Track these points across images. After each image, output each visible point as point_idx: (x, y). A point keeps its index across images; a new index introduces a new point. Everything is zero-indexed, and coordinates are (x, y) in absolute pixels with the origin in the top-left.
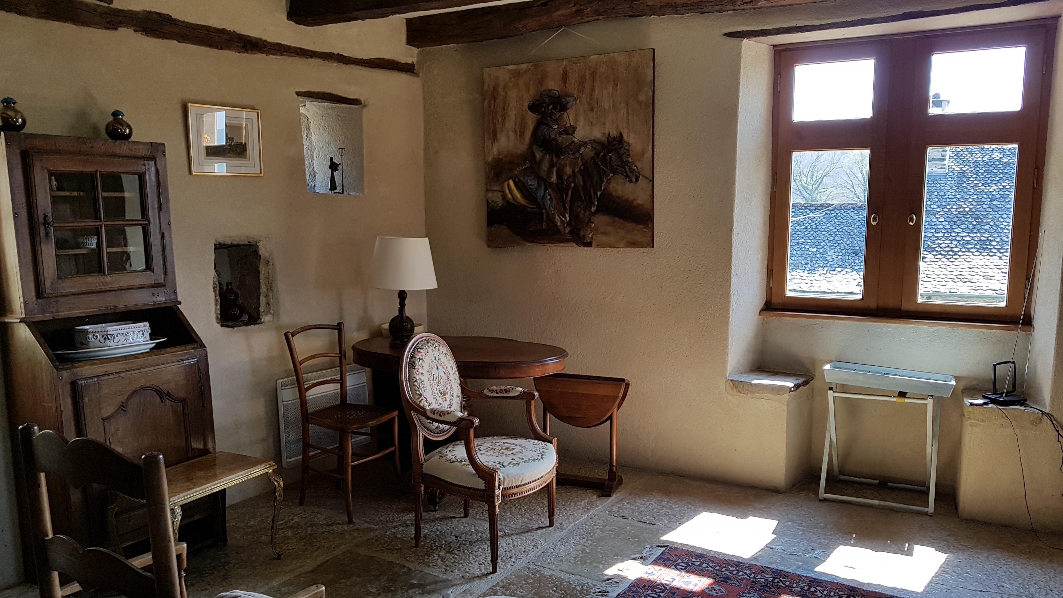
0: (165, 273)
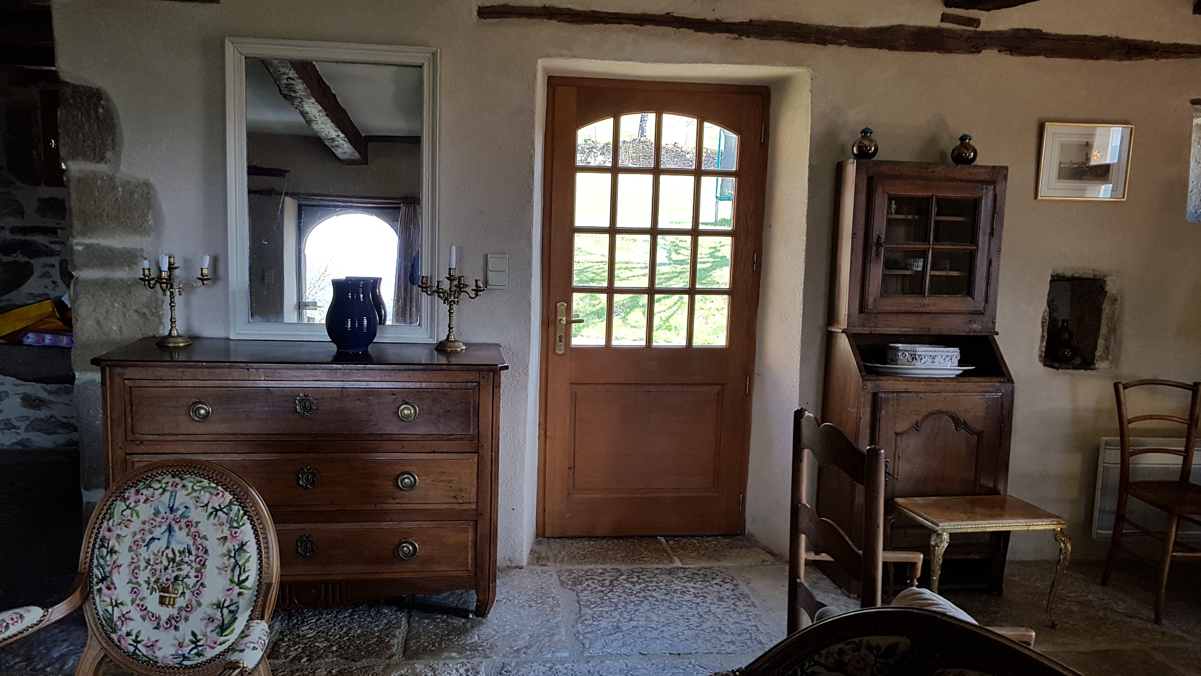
0: (986, 301)
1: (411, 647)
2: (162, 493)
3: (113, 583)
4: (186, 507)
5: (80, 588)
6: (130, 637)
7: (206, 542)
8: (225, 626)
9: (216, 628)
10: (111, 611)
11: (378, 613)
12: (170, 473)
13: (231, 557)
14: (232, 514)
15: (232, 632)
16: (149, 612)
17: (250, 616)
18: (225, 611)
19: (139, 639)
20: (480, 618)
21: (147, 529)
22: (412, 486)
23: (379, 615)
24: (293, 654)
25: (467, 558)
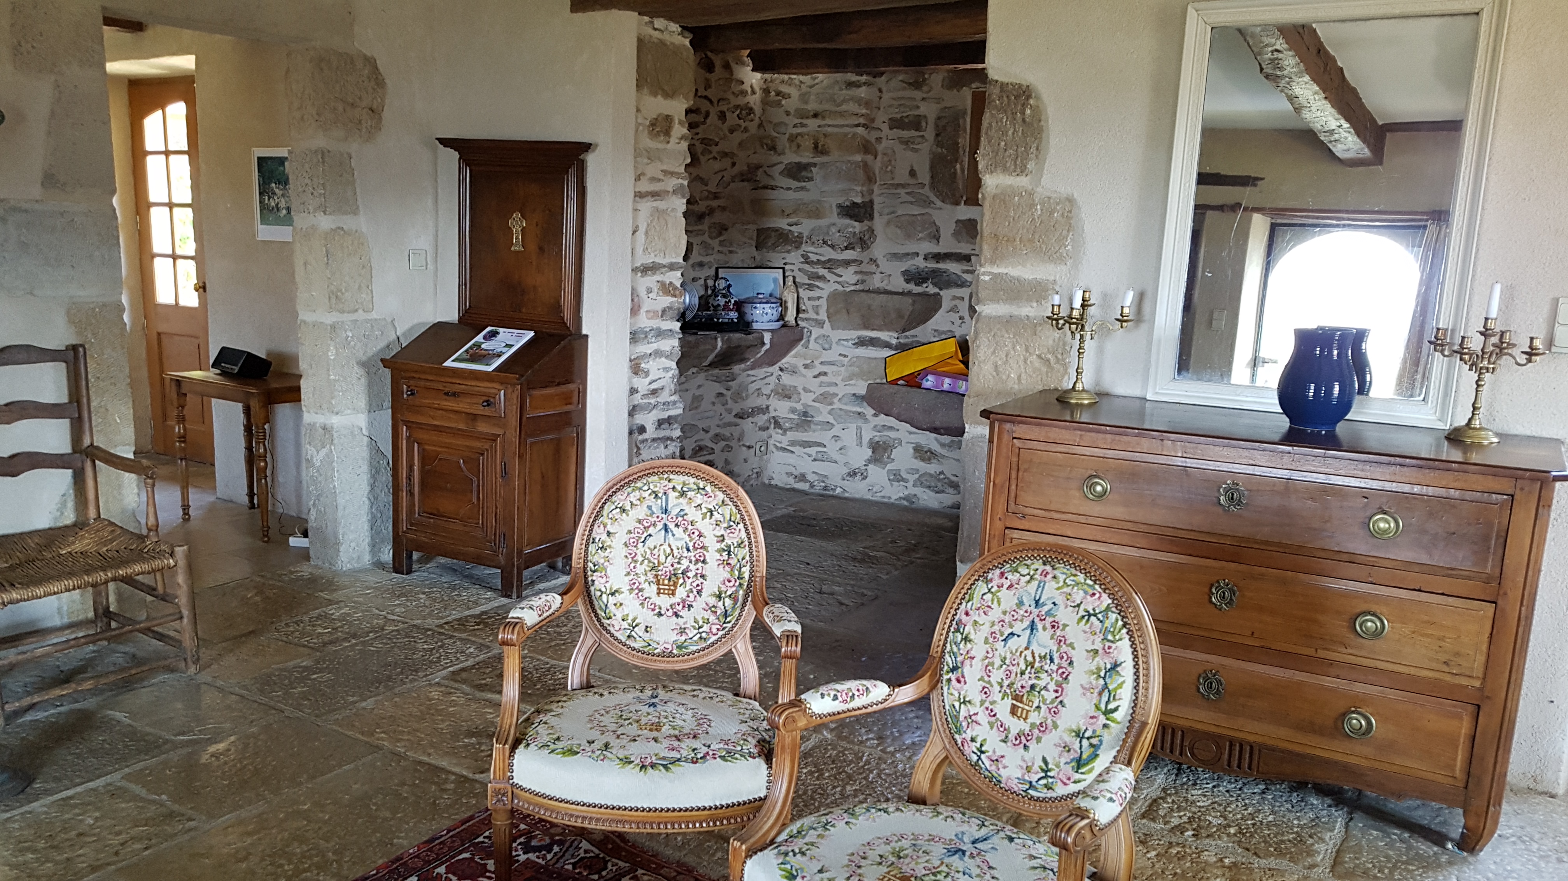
1: (1346, 862)
2: (1029, 582)
3: (963, 677)
4: (1054, 604)
5: (928, 674)
6: (974, 744)
7: (1073, 651)
8: (1082, 762)
9: (1072, 760)
10: (957, 707)
11: (1302, 801)
12: (1041, 558)
13: (1100, 676)
14: (1107, 624)
15: (1091, 771)
16: (997, 719)
17: (1115, 757)
18: (1085, 743)
19: (983, 749)
20: (1465, 854)
21: (1007, 621)
22: (1377, 634)
23: (1303, 804)
24: (1175, 821)
25: (1455, 760)
